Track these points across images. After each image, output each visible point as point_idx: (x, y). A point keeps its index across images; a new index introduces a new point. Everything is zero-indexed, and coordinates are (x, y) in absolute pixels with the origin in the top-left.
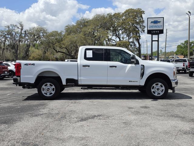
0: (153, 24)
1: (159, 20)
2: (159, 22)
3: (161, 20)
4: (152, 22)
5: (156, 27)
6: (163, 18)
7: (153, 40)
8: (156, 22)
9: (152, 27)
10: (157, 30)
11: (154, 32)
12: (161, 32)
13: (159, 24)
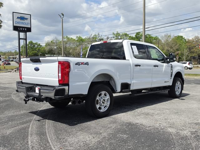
0: (19, 20)
1: (26, 16)
2: (26, 19)
3: (28, 17)
4: (18, 18)
5: (23, 23)
6: (30, 15)
7: (20, 38)
8: (22, 18)
9: (18, 23)
10: (25, 28)
11: (21, 29)
12: (29, 30)
13: (26, 21)
